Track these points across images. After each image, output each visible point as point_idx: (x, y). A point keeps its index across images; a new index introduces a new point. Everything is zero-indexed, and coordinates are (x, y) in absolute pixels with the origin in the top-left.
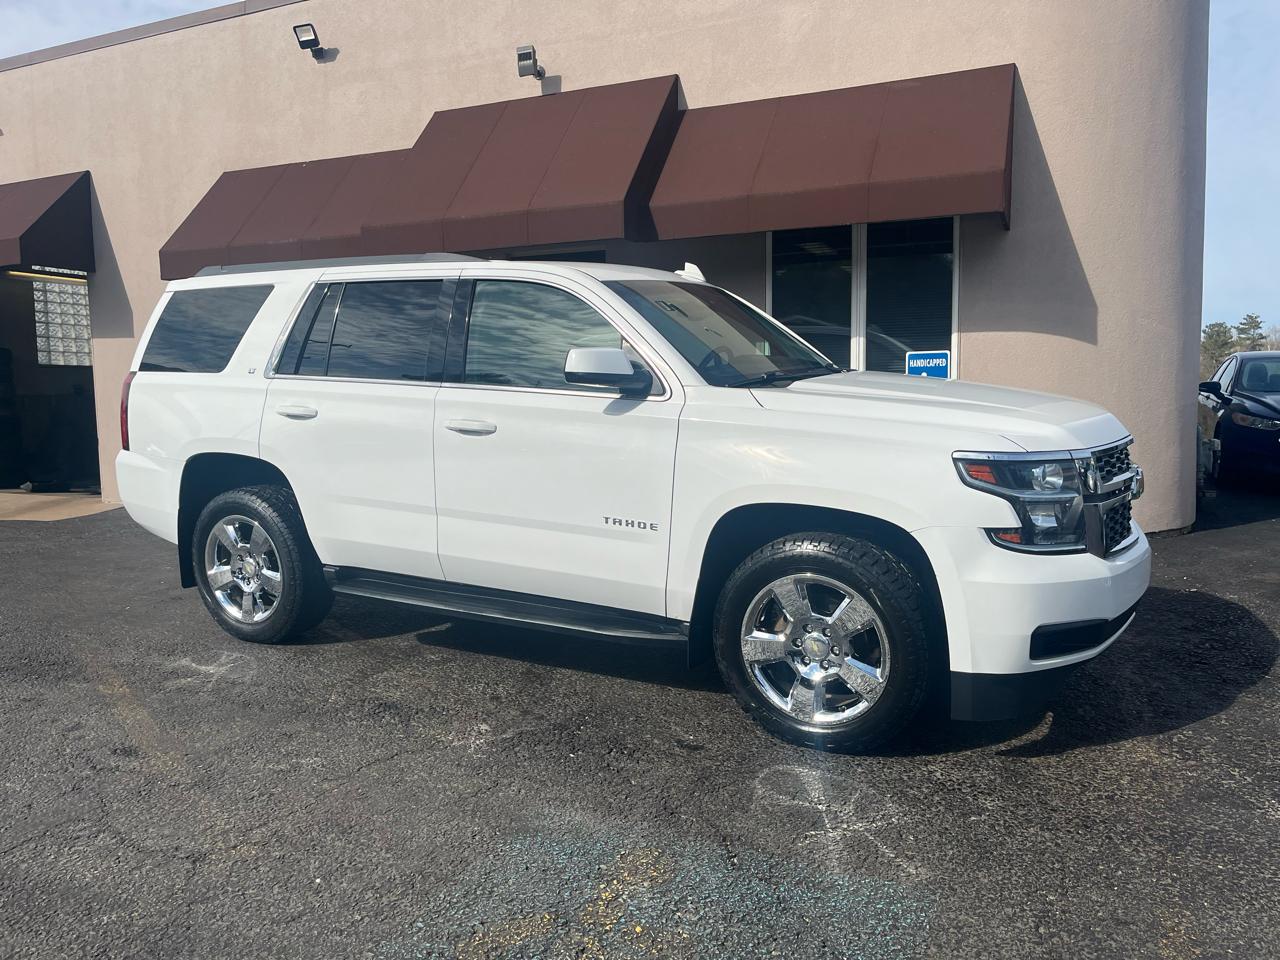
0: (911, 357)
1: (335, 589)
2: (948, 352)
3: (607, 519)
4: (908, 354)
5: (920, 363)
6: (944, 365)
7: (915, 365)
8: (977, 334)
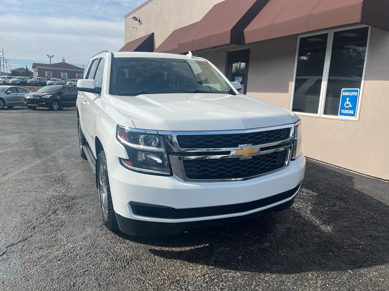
0: (344, 91)
2: (359, 89)
4: (343, 89)
5: (347, 94)
6: (356, 95)
7: (345, 94)
8: (372, 81)
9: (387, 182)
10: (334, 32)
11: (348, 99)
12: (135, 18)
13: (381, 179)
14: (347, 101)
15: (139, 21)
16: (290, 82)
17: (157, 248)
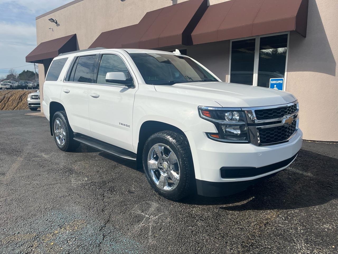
0: (271, 80)
1: (74, 138)
2: (283, 78)
3: (120, 123)
4: (271, 79)
5: (274, 82)
6: (282, 83)
7: (273, 83)
8: (293, 72)
9: (310, 141)
10: (261, 38)
11: (275, 86)
12: (52, 20)
13: (306, 140)
14: (275, 87)
15: (56, 23)
16: (226, 75)
17: (224, 206)
